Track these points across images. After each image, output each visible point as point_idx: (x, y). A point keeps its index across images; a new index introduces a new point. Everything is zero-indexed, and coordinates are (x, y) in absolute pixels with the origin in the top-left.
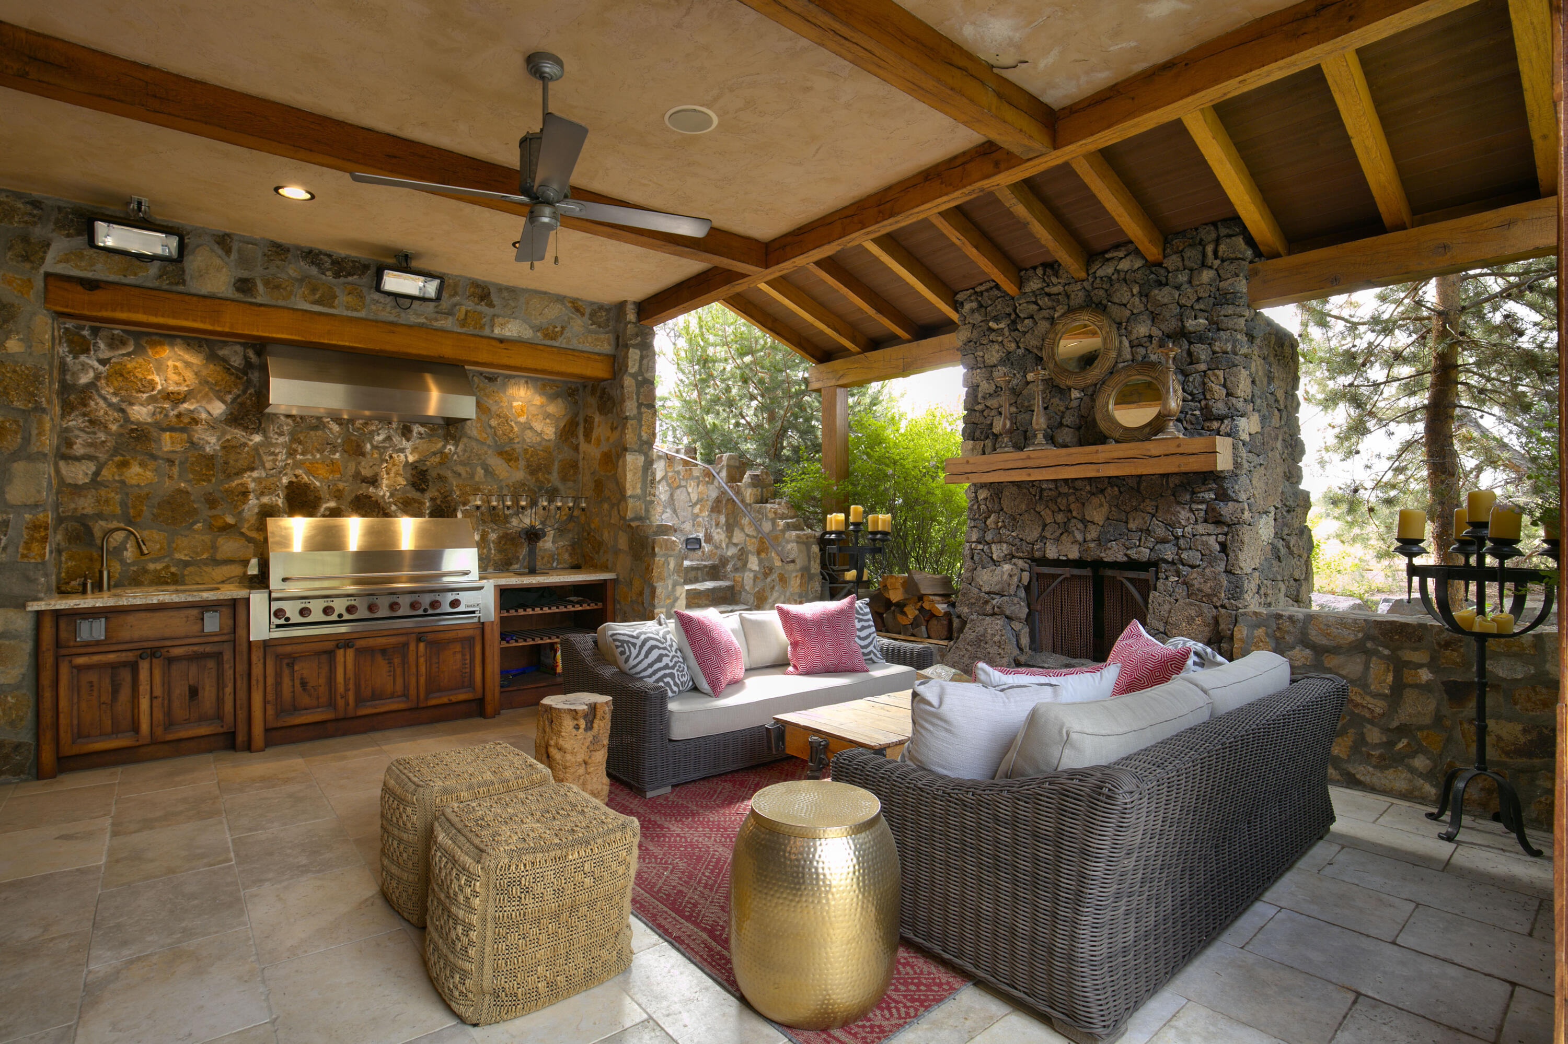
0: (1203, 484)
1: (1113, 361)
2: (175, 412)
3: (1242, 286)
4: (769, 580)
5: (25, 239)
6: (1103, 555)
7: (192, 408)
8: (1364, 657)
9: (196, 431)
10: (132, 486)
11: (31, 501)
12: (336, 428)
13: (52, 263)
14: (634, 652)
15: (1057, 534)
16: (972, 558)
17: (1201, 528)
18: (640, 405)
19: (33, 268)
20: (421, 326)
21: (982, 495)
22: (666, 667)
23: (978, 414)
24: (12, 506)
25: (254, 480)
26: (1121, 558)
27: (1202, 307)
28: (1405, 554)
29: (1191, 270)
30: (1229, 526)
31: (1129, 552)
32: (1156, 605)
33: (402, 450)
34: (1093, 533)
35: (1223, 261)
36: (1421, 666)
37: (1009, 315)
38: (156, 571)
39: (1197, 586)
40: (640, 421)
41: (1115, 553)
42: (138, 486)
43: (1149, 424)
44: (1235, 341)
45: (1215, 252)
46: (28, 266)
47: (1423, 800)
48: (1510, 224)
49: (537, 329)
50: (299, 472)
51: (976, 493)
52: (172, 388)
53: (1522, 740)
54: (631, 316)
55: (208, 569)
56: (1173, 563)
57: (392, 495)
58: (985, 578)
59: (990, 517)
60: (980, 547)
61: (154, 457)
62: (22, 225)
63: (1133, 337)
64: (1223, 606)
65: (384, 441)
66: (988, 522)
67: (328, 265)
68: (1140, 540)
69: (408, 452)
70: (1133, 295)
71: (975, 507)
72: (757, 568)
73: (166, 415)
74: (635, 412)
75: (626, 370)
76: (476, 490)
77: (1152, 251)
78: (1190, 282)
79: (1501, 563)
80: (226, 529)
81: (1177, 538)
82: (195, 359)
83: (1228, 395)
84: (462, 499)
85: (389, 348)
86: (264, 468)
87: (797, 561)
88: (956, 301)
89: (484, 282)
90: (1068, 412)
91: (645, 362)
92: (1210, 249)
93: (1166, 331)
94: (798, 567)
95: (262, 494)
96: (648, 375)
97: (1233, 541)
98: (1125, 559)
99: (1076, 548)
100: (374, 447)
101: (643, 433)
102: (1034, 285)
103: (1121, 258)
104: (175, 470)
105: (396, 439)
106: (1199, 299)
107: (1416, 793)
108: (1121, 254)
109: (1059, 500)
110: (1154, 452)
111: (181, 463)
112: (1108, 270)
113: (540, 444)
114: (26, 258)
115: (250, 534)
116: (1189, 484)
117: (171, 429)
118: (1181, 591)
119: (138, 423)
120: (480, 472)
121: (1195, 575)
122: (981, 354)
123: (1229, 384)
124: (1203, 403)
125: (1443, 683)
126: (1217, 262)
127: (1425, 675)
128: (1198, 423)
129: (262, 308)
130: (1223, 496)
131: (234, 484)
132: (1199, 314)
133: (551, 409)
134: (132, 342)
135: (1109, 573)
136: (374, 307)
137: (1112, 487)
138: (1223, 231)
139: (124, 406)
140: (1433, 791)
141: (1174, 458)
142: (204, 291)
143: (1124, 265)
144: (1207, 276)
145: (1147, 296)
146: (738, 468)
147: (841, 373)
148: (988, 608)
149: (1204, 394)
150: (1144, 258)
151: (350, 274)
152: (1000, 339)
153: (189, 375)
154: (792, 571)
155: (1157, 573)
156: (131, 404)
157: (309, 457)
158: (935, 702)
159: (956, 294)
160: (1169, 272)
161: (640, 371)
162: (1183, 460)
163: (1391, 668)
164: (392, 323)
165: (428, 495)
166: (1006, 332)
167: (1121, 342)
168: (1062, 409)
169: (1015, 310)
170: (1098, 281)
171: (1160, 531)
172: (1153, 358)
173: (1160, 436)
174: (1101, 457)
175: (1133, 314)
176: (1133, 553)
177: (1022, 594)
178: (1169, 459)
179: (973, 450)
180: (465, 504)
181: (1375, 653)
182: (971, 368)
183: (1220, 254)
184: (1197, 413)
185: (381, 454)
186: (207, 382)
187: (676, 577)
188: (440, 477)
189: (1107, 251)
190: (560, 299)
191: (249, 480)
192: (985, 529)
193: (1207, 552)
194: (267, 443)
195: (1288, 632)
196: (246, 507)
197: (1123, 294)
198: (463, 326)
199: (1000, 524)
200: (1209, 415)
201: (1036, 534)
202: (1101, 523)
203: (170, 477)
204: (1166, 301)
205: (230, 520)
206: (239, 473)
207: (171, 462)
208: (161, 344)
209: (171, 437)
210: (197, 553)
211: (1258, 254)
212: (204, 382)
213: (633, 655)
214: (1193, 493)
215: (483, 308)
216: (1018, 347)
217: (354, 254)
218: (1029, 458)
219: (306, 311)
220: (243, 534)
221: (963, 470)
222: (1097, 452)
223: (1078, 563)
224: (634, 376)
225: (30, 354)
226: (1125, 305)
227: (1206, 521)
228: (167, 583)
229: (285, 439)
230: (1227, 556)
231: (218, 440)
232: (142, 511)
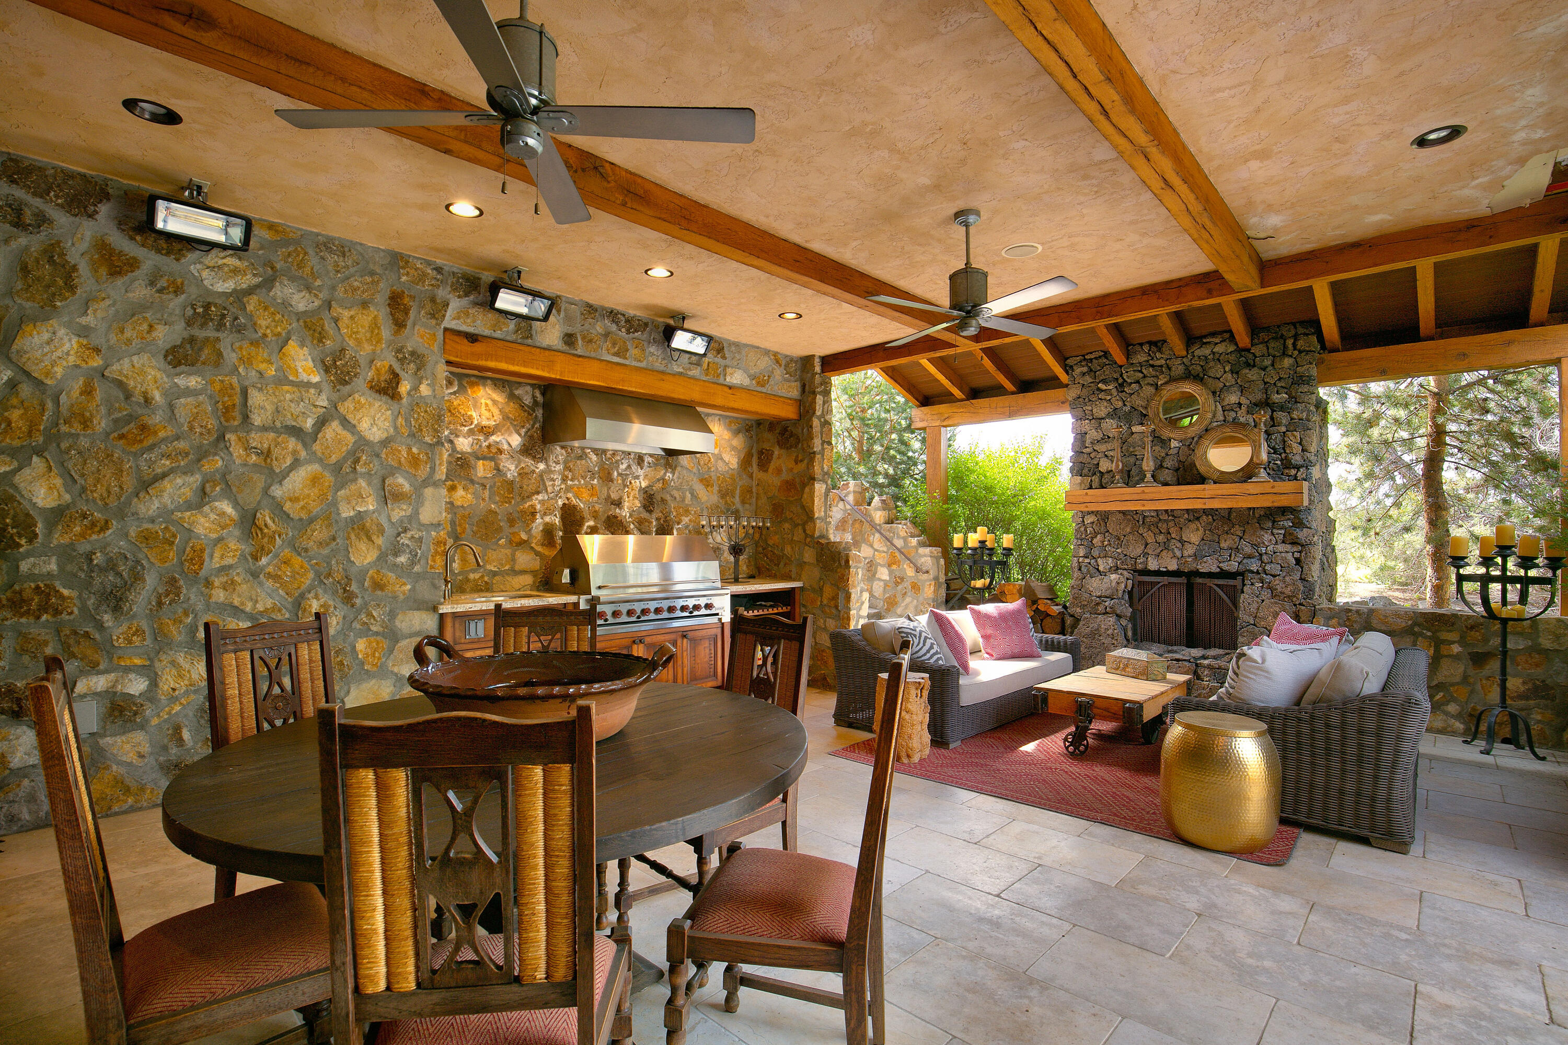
0: (1283, 515)
1: (1209, 420)
2: (487, 444)
3: (1314, 372)
4: (900, 587)
5: (433, 300)
6: (1199, 567)
7: (498, 440)
8: (1412, 638)
9: (501, 460)
10: (458, 507)
11: (435, 521)
12: (594, 458)
13: (449, 322)
14: (916, 641)
15: (1158, 551)
16: (1080, 569)
17: (1281, 547)
18: (823, 442)
19: (437, 324)
20: (681, 374)
21: (1089, 520)
22: (937, 653)
23: (1085, 456)
24: (423, 525)
25: (540, 502)
26: (1214, 569)
27: (1283, 385)
28: (1455, 567)
29: (1274, 356)
30: (1302, 546)
31: (1221, 565)
32: (1246, 604)
33: (637, 477)
34: (1189, 550)
35: (1300, 352)
36: (1453, 642)
37: (1117, 379)
38: (475, 580)
39: (1279, 590)
40: (823, 455)
41: (1209, 565)
42: (462, 507)
43: (1242, 469)
44: (1309, 411)
45: (1294, 345)
46: (434, 322)
47: (1454, 733)
48: (1509, 343)
49: (752, 377)
50: (570, 495)
51: (1083, 518)
52: (485, 423)
53: (1522, 689)
54: (818, 369)
55: (509, 578)
56: (1258, 573)
57: (631, 516)
58: (1095, 585)
59: (1096, 537)
60: (1087, 561)
61: (472, 482)
62: (430, 288)
63: (1225, 403)
64: (1301, 604)
65: (626, 469)
66: (1095, 541)
67: (623, 323)
68: (1230, 556)
69: (641, 478)
70: (1225, 372)
71: (1082, 529)
72: (888, 578)
73: (480, 446)
74: (820, 448)
75: (814, 413)
76: (687, 512)
77: (1243, 339)
78: (1273, 365)
79: (1526, 573)
80: (522, 544)
81: (1261, 555)
82: (500, 397)
83: (1303, 450)
84: (677, 520)
85: (660, 393)
86: (547, 491)
87: (931, 572)
88: (1066, 365)
89: (720, 338)
90: (1168, 458)
91: (826, 406)
92: (1290, 342)
93: (1254, 401)
94: (932, 577)
95: (545, 514)
96: (827, 417)
97: (1306, 557)
98: (1218, 570)
99: (1175, 561)
100: (619, 474)
101: (825, 466)
102: (1141, 358)
103: (1217, 344)
104: (487, 494)
105: (634, 467)
106: (1280, 379)
107: (1449, 729)
108: (1217, 340)
109: (1160, 525)
110: (1252, 491)
111: (491, 486)
112: (1206, 351)
113: (727, 472)
114: (433, 316)
115: (539, 549)
116: (1271, 515)
117: (484, 458)
118: (1266, 594)
119: (462, 453)
120: (688, 495)
121: (1277, 582)
122: (1090, 408)
123: (1304, 442)
124: (1283, 455)
125: (1469, 654)
126: (1296, 353)
127: (1456, 649)
128: (1279, 470)
129: (580, 359)
130: (1299, 524)
131: (527, 505)
132: (1281, 390)
133: (735, 442)
134: (456, 383)
135: (1200, 580)
136: (651, 359)
137: (1207, 515)
138: (1301, 330)
139: (452, 437)
140: (1462, 726)
141: (1269, 497)
142: (545, 344)
143: (1220, 349)
144: (1287, 362)
145: (1237, 373)
146: (860, 493)
147: (946, 416)
148: (1101, 608)
149: (1284, 449)
150: (1236, 344)
151: (636, 331)
152: (1109, 398)
153: (496, 411)
154: (926, 581)
155: (1243, 581)
156: (457, 436)
157: (576, 482)
158: (1259, 660)
159: (1068, 358)
160: (1256, 357)
161: (823, 415)
162: (1276, 498)
163: (1433, 644)
164: (663, 373)
165: (654, 515)
166: (1114, 392)
167: (1216, 407)
168: (1163, 455)
169: (1121, 375)
170: (1196, 358)
171: (1248, 550)
172: (1242, 420)
173: (1254, 479)
174: (1207, 494)
175: (1225, 386)
176: (1225, 566)
177: (1127, 597)
178: (1265, 497)
179: (1080, 484)
180: (678, 523)
181: (1421, 634)
182: (1079, 419)
183: (1298, 347)
184: (1279, 462)
185: (623, 480)
186: (508, 418)
187: (862, 585)
188: (663, 500)
189: (1205, 336)
190: (767, 352)
191: (537, 501)
192: (1091, 547)
193: (1286, 565)
194: (548, 471)
195: (1356, 622)
196: (534, 525)
197: (1217, 370)
198: (707, 375)
199: (1106, 543)
200: (1287, 464)
201: (1139, 550)
202: (1197, 543)
203: (483, 499)
204: (1254, 378)
205: (524, 536)
206: (529, 497)
207: (484, 486)
208: (477, 384)
209: (484, 465)
210: (502, 565)
211: (1323, 347)
212: (506, 417)
213: (915, 644)
214: (1274, 522)
215: (719, 360)
216: (1125, 405)
217: (638, 313)
218: (1143, 492)
219: (608, 362)
220: (532, 548)
221: (1082, 500)
222: (1204, 489)
223: (1177, 573)
224: (819, 418)
225: (435, 397)
226: (1219, 379)
227: (1283, 542)
228: (482, 591)
229: (559, 467)
230: (1302, 568)
231: (516, 467)
232: (465, 528)
